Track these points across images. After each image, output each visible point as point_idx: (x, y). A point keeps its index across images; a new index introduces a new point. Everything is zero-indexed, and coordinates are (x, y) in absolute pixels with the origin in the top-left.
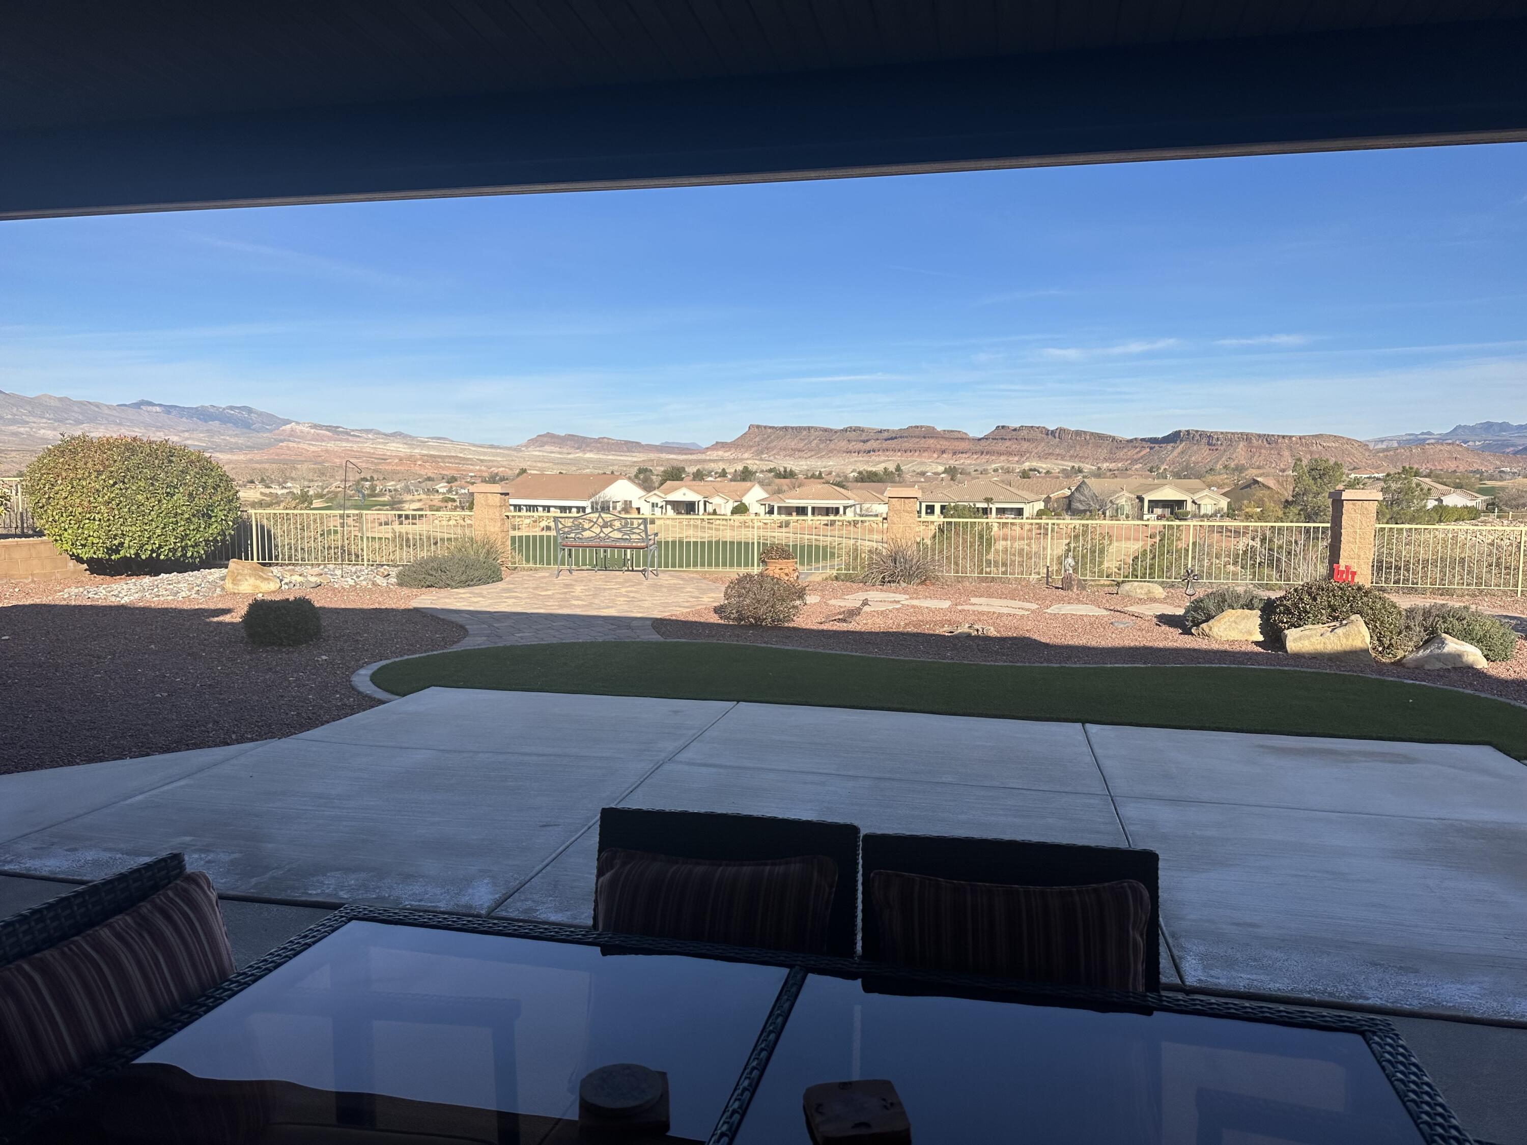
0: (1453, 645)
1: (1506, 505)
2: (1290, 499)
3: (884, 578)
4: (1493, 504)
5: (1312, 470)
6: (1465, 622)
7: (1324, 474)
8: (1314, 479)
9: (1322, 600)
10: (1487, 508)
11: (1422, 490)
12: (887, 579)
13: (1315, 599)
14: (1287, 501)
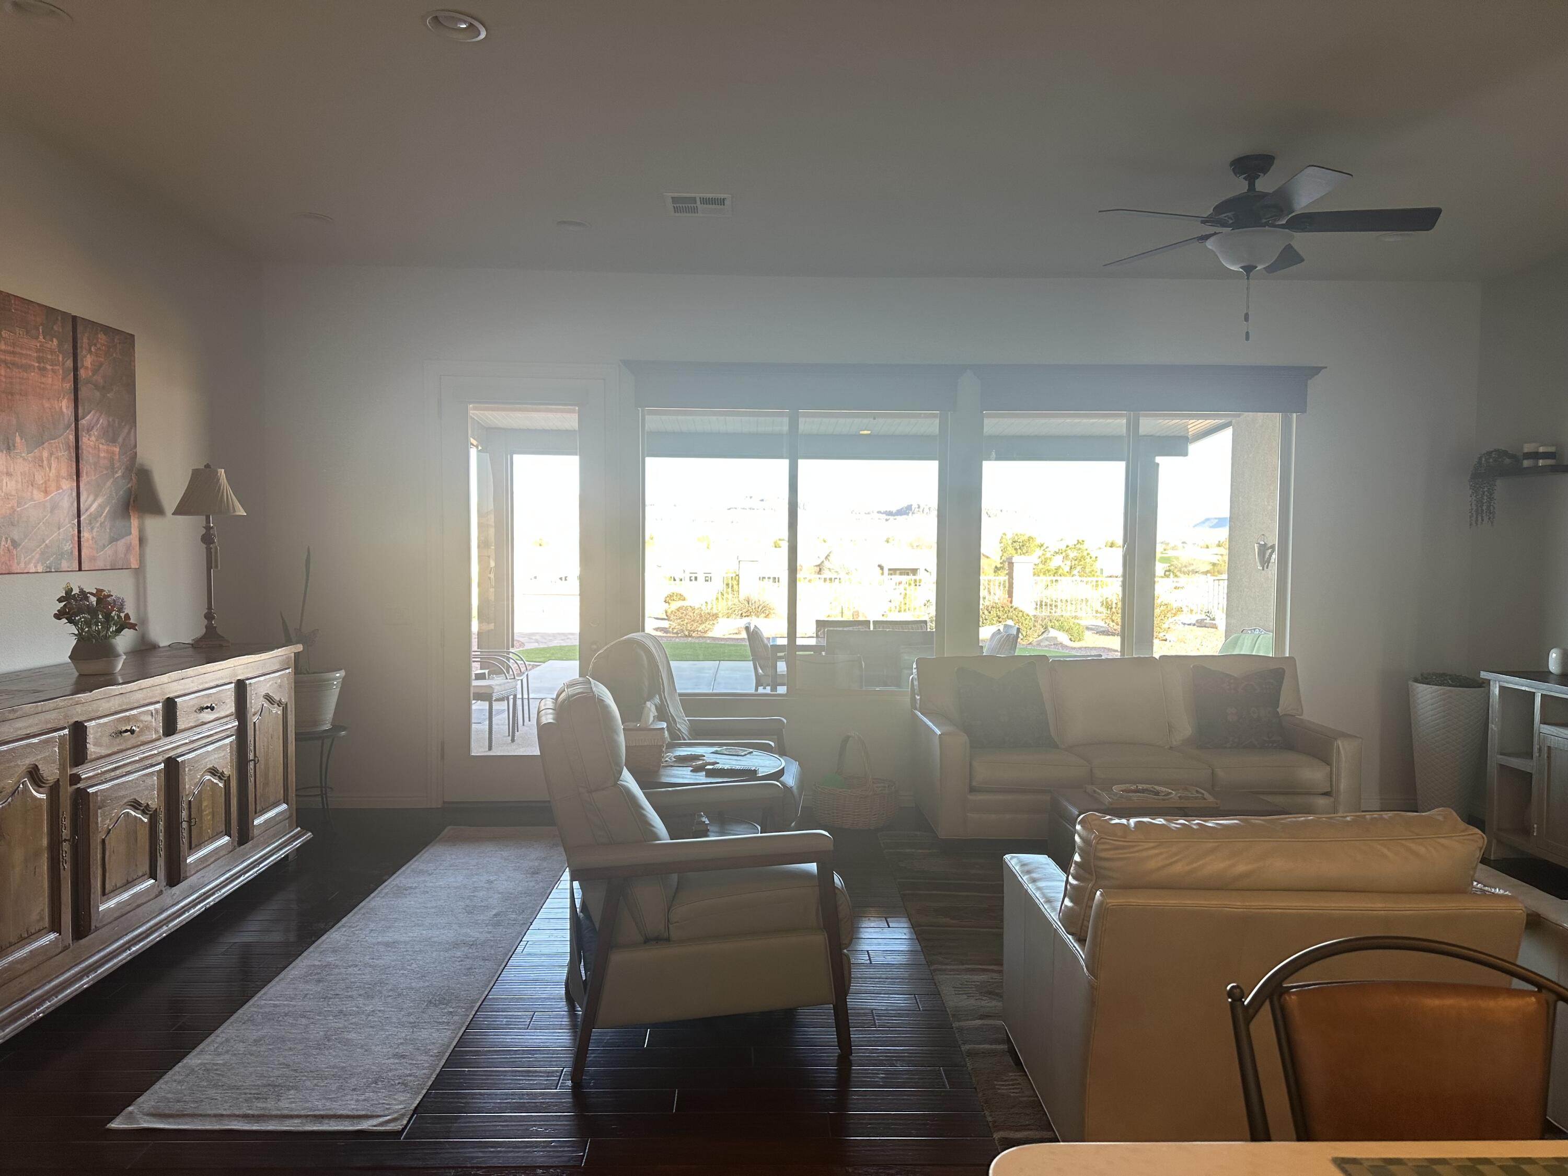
0: (1053, 633)
1: (1180, 571)
2: (999, 566)
3: (742, 614)
4: (1169, 571)
5: (1015, 542)
6: (1060, 622)
7: (1023, 546)
8: (1016, 549)
9: (994, 613)
10: (1165, 573)
11: (1091, 558)
12: (744, 615)
13: (990, 613)
14: (996, 567)
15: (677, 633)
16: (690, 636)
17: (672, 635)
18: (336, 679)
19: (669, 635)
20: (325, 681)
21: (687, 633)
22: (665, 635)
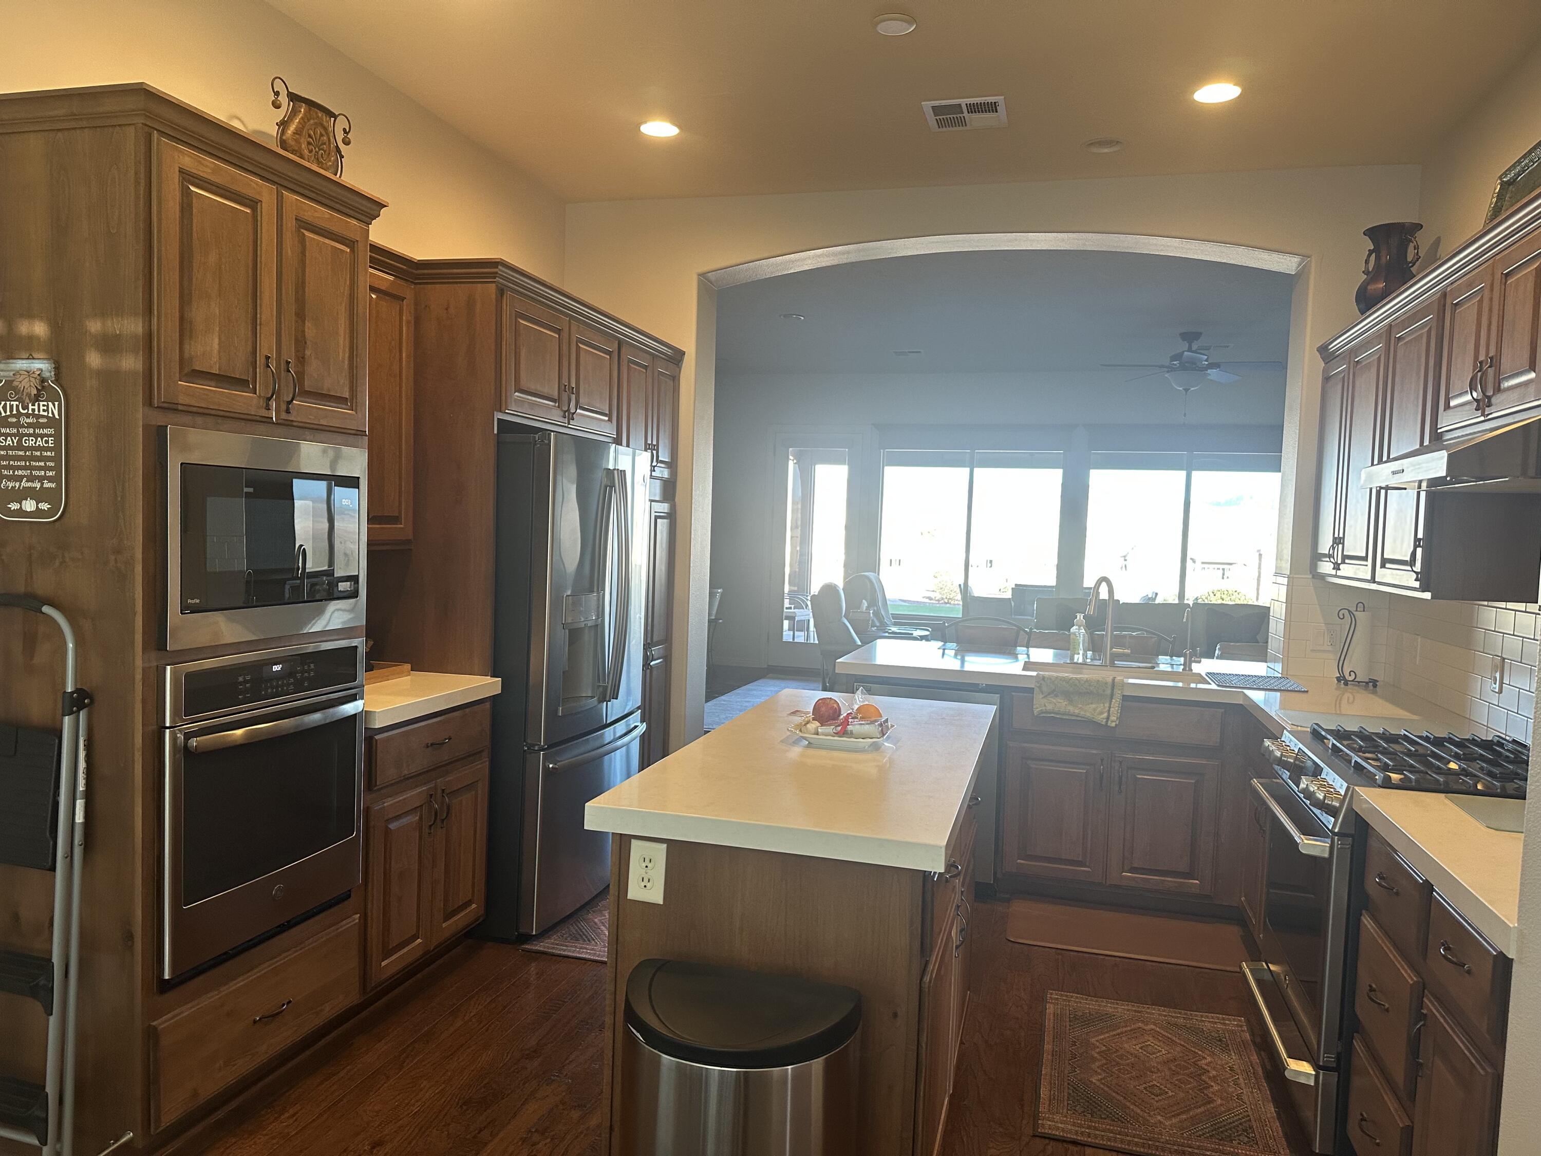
15: (938, 600)
16: (948, 603)
17: (934, 602)
18: (718, 593)
19: (932, 601)
20: (715, 593)
21: (946, 601)
22: (930, 601)
